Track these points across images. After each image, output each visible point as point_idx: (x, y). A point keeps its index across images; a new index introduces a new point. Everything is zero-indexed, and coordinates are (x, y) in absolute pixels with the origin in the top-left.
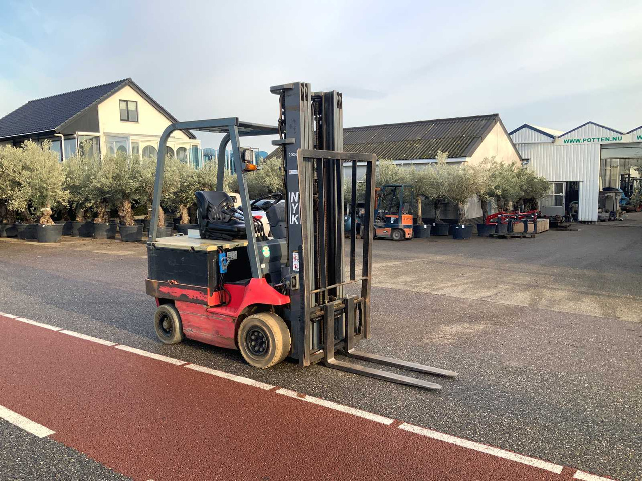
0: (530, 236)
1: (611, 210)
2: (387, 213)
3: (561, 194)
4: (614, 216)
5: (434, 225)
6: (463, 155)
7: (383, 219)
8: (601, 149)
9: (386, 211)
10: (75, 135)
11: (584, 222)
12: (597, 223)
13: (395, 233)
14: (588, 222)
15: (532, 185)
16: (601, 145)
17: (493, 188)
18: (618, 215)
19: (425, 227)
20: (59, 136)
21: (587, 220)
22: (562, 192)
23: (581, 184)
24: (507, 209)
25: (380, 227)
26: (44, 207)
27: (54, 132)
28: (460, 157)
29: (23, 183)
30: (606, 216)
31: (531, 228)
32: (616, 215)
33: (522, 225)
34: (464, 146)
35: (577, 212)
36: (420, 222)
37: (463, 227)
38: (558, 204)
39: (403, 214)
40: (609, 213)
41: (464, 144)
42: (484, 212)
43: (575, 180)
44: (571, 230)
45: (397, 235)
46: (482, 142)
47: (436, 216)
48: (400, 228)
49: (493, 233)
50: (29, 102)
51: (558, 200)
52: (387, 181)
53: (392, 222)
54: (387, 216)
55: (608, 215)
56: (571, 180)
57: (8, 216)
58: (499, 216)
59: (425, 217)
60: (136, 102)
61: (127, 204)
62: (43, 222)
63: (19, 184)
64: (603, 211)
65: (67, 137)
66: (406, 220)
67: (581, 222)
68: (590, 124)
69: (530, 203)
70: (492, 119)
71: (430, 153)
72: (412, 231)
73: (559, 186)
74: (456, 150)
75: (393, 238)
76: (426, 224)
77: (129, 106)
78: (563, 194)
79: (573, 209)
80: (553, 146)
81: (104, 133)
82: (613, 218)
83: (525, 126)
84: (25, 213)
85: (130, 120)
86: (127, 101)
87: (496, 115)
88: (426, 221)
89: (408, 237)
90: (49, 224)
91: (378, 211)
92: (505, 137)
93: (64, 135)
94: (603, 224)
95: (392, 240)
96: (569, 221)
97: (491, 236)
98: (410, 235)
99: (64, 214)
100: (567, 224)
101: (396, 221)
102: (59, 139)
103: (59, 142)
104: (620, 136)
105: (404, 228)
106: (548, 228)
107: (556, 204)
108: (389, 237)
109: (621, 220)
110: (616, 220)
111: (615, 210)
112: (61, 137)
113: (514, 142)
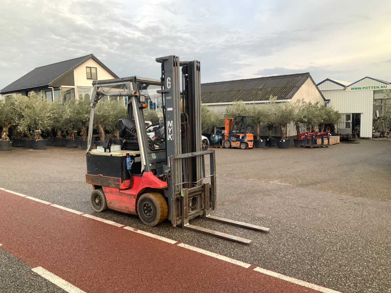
0: (325, 147)
1: (381, 130)
2: (238, 133)
3: (349, 121)
4: (383, 134)
5: (268, 140)
6: (286, 98)
7: (235, 136)
8: (374, 93)
9: (238, 131)
10: (60, 88)
11: (364, 138)
12: (371, 139)
13: (242, 144)
14: (366, 138)
15: (330, 116)
16: (374, 91)
17: (302, 117)
18: (386, 134)
19: (262, 141)
20: (51, 88)
21: (365, 137)
22: (350, 120)
23: (362, 115)
24: (314, 130)
25: (234, 141)
26: (37, 130)
27: (48, 86)
28: (285, 99)
29: (25, 116)
30: (378, 134)
31: (326, 141)
32: (385, 133)
33: (320, 140)
34: (287, 92)
35: (359, 132)
36: (258, 138)
37: (284, 141)
38: (348, 127)
39: (247, 133)
40: (380, 133)
41: (287, 91)
42: (298, 132)
43: (358, 112)
44: (356, 143)
45: (243, 146)
46: (299, 89)
47: (269, 135)
48: (245, 141)
49: (303, 145)
50: (36, 68)
51: (348, 125)
52: (239, 113)
53: (241, 138)
54: (237, 134)
55: (379, 134)
56: (356, 112)
57: (18, 135)
58: (306, 134)
59: (261, 135)
60: (96, 68)
61: (84, 128)
62: (36, 138)
63: (23, 117)
64: (376, 131)
65: (55, 89)
66: (249, 137)
67: (362, 138)
68: (367, 78)
69: (329, 127)
70: (305, 76)
71: (267, 96)
72: (252, 144)
73: (348, 116)
74: (282, 94)
75: (241, 147)
76: (262, 139)
77: (92, 71)
78: (351, 121)
79: (357, 131)
80: (345, 92)
81: (77, 86)
82: (382, 136)
83: (327, 80)
84: (27, 133)
85: (92, 78)
86: (90, 68)
87: (308, 73)
88: (262, 137)
89: (250, 147)
90: (40, 140)
91: (232, 131)
92: (314, 86)
93: (54, 88)
94: (376, 139)
95: (240, 148)
96: (355, 137)
97: (302, 146)
98: (251, 146)
99: (50, 133)
100: (354, 139)
101: (243, 137)
102: (51, 90)
103: (51, 92)
104: (385, 85)
105: (248, 142)
106: (339, 141)
107: (346, 127)
108: (239, 147)
109: (387, 137)
110: (385, 137)
111: (384, 131)
112: (52, 89)
113: (320, 90)
